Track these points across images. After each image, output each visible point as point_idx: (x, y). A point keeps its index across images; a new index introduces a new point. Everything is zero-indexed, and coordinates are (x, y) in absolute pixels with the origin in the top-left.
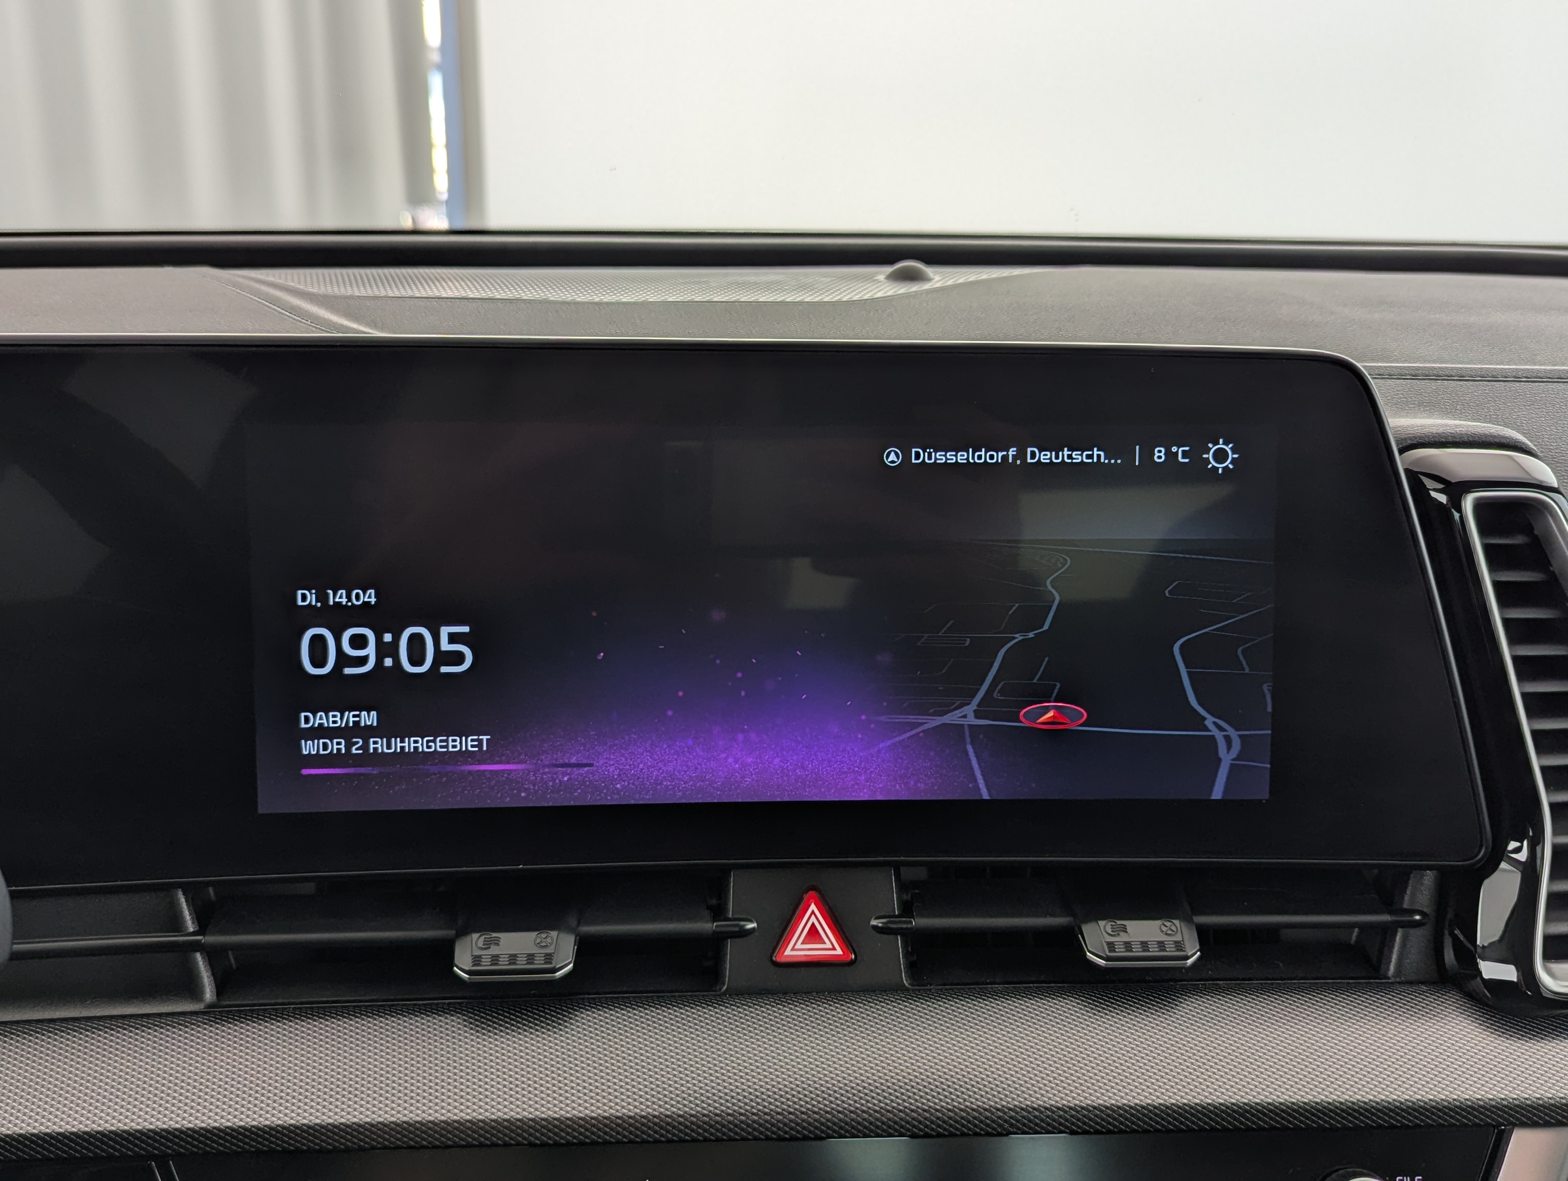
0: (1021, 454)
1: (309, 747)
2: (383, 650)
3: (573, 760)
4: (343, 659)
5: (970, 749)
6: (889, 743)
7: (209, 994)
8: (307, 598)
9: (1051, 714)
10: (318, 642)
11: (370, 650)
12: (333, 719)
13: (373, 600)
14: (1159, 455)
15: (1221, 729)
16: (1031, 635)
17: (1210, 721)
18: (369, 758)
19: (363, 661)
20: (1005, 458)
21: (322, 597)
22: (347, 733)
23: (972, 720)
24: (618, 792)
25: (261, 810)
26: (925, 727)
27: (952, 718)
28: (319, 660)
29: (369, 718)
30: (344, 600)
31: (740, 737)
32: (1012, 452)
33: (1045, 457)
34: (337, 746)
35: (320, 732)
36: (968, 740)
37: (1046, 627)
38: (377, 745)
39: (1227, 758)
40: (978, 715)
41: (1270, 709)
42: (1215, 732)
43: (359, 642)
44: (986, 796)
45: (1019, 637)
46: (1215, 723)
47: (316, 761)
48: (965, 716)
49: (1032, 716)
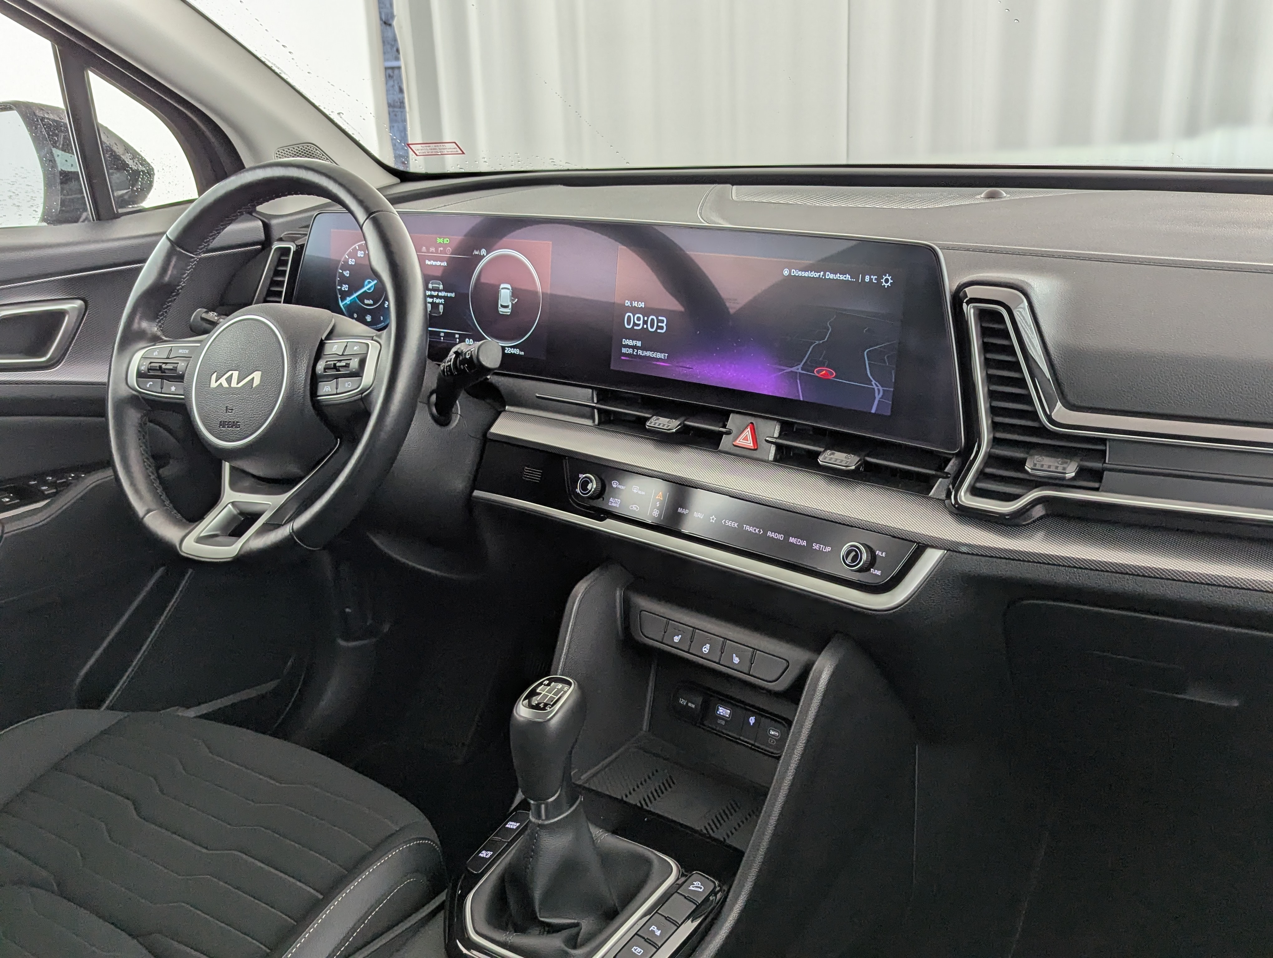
0: (825, 275)
1: (624, 350)
2: (645, 322)
3: (688, 366)
4: (634, 324)
5: (798, 381)
6: (775, 375)
7: (597, 422)
8: (628, 303)
9: (824, 372)
10: (629, 317)
11: (641, 322)
12: (630, 342)
13: (643, 306)
14: (867, 279)
15: (877, 386)
16: (821, 342)
17: (874, 382)
18: (638, 356)
19: (639, 325)
20: (820, 275)
21: (631, 303)
22: (633, 347)
23: (800, 371)
24: (698, 379)
25: (612, 368)
26: (785, 371)
27: (794, 369)
28: (629, 323)
29: (639, 344)
30: (636, 305)
31: (733, 366)
32: (822, 273)
33: (832, 276)
34: (630, 351)
35: (627, 346)
36: (798, 378)
37: (826, 339)
38: (640, 352)
39: (878, 397)
40: (802, 369)
41: (893, 381)
42: (875, 386)
43: (639, 319)
44: (802, 399)
45: (817, 342)
46: (875, 384)
47: (625, 355)
48: (798, 369)
49: (818, 372)
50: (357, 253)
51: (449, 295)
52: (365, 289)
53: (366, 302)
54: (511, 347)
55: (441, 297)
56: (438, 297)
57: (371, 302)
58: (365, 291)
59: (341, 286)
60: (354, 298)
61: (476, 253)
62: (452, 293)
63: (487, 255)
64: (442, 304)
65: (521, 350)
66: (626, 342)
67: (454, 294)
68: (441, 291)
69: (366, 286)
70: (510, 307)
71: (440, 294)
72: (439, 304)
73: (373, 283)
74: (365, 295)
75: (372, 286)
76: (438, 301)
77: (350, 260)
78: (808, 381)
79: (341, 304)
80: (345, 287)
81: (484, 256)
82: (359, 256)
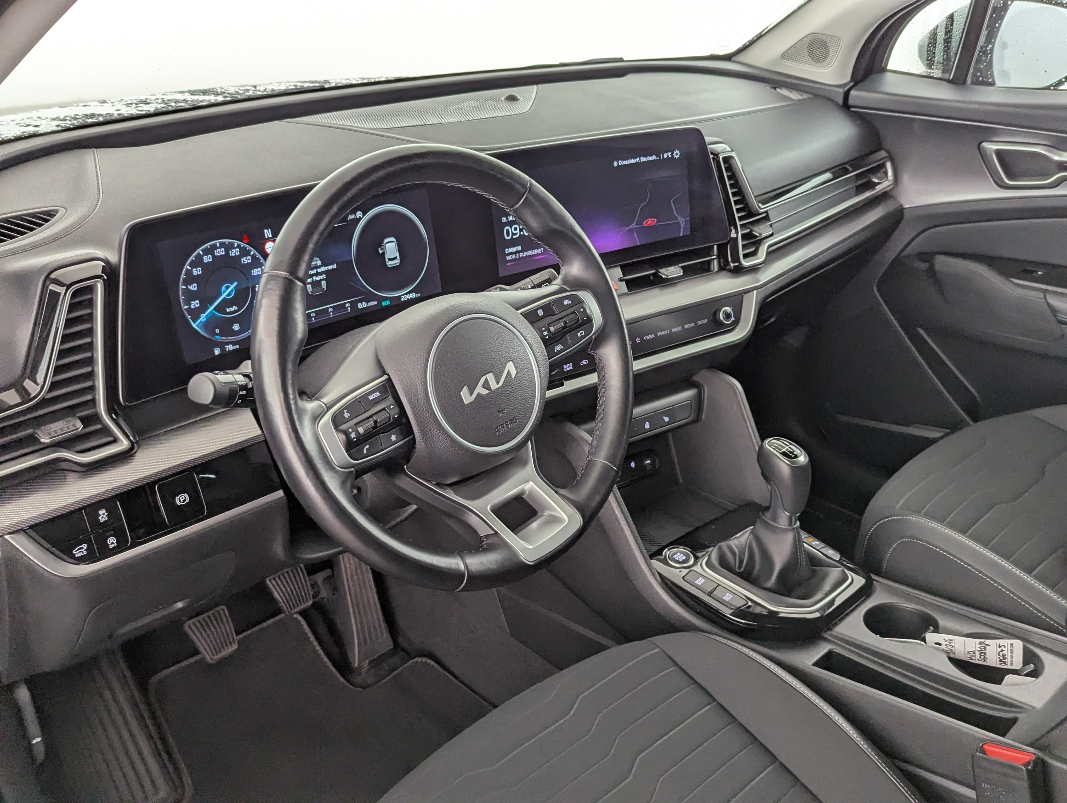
0: (640, 160)
1: (508, 258)
2: (521, 230)
4: (513, 234)
5: (635, 233)
6: (620, 235)
8: (504, 220)
9: (650, 222)
10: (508, 231)
11: (518, 231)
12: (512, 250)
14: (666, 156)
15: (681, 219)
16: (645, 203)
17: (679, 217)
18: (521, 258)
19: (516, 234)
20: (637, 161)
21: (507, 219)
22: (515, 253)
23: (635, 226)
25: (500, 276)
26: (626, 230)
27: (631, 227)
28: (508, 235)
29: (519, 248)
30: (511, 219)
32: (638, 159)
33: (644, 159)
34: (514, 256)
35: (511, 254)
36: (634, 231)
37: (647, 201)
38: (522, 255)
39: (682, 225)
40: (636, 225)
41: (689, 213)
43: (515, 229)
44: (639, 244)
45: (643, 204)
47: (510, 261)
48: (634, 225)
49: (646, 223)
50: (203, 259)
51: (330, 268)
52: (224, 296)
53: (228, 310)
54: (406, 294)
55: (321, 274)
56: (317, 274)
57: (235, 308)
58: (224, 299)
59: (189, 304)
60: (211, 311)
61: (351, 217)
62: (333, 264)
63: (363, 216)
64: (323, 279)
65: (416, 293)
66: (508, 251)
67: (335, 265)
68: (319, 267)
69: (224, 292)
70: (398, 257)
71: (319, 270)
72: (321, 280)
73: (232, 287)
74: (227, 303)
75: (232, 290)
76: (318, 278)
77: (194, 269)
78: (641, 230)
79: (194, 326)
80: (195, 304)
81: (360, 219)
82: (205, 261)
